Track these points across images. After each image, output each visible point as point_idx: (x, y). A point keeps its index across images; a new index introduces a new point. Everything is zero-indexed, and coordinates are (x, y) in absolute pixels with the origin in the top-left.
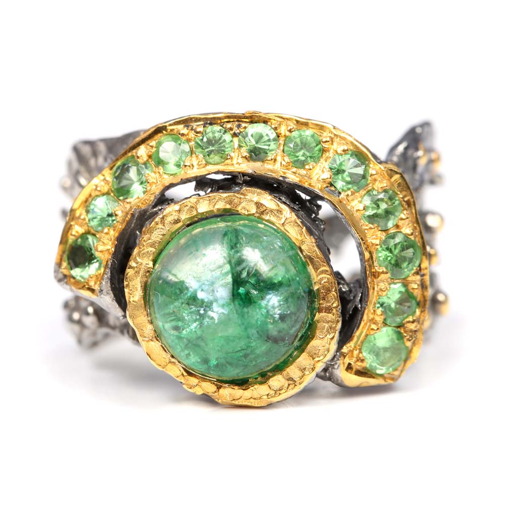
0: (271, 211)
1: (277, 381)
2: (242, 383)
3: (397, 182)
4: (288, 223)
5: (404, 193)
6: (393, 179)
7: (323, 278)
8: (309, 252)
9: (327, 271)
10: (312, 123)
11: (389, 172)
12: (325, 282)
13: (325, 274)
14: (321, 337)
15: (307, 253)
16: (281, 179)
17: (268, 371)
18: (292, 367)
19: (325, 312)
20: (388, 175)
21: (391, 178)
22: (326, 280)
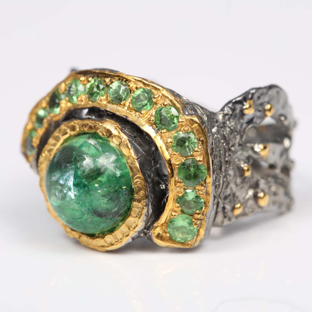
0: (115, 136)
1: (109, 238)
2: (92, 236)
3: (196, 128)
4: (122, 145)
5: (200, 135)
6: (193, 126)
7: (138, 181)
8: (131, 164)
9: (140, 177)
10: (151, 85)
11: (191, 121)
12: (139, 184)
13: (139, 179)
14: (134, 216)
15: (130, 165)
16: (125, 117)
17: (105, 232)
18: (117, 231)
19: (137, 202)
20: (190, 123)
21: (192, 125)
22: (139, 183)
